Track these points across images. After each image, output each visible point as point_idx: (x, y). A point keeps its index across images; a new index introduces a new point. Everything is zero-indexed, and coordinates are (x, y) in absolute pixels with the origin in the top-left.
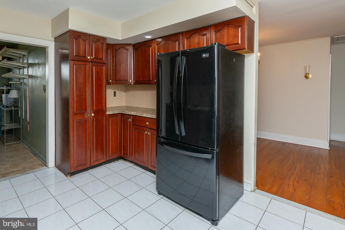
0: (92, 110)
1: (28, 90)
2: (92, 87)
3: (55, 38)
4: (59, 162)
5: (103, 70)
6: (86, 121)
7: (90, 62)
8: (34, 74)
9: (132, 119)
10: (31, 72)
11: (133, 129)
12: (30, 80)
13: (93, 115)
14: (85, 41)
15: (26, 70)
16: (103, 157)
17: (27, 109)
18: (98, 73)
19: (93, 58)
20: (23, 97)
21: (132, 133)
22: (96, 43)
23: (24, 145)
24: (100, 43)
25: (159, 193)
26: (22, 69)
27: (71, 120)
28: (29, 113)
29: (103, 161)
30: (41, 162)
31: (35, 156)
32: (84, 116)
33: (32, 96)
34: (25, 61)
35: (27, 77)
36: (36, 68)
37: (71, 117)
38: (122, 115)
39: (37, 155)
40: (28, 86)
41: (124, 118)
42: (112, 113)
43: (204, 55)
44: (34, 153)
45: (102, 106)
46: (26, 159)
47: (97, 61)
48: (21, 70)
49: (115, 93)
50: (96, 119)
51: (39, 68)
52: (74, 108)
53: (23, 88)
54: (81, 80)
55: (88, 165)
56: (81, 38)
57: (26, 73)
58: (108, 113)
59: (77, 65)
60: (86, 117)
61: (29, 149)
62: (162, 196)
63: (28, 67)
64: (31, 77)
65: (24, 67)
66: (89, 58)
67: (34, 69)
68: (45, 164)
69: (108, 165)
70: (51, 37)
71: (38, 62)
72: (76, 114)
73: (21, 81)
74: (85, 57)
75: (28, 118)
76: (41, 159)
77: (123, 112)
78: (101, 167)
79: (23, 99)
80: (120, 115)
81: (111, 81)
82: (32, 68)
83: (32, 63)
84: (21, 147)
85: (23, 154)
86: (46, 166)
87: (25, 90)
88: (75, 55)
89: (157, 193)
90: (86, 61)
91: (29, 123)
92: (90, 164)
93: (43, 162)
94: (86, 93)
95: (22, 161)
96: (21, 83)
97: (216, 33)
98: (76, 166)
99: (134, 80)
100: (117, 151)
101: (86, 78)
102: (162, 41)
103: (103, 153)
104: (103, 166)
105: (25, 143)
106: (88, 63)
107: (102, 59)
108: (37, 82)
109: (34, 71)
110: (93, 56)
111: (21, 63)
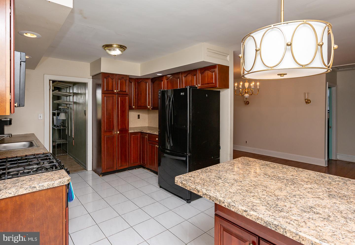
0: (118, 129)
1: (73, 113)
2: (118, 112)
3: (92, 76)
4: (95, 167)
5: (126, 99)
6: (113, 137)
7: (117, 94)
8: (78, 102)
9: (148, 136)
10: (75, 99)
11: (149, 144)
12: (75, 106)
13: (118, 132)
14: (112, 79)
15: (71, 97)
16: (126, 164)
17: (72, 128)
18: (122, 102)
19: (119, 91)
20: (69, 119)
21: (148, 147)
22: (121, 80)
23: (70, 156)
24: (124, 80)
25: (161, 187)
26: (68, 96)
27: (102, 136)
28: (74, 131)
29: (126, 167)
30: (82, 168)
31: (78, 163)
32: (112, 133)
33: (76, 119)
34: (71, 91)
35: (73, 103)
36: (79, 97)
37: (102, 133)
38: (142, 133)
39: (80, 163)
40: (73, 110)
41: (143, 135)
42: (133, 132)
43: (182, 94)
44: (78, 162)
45: (126, 126)
46: (72, 165)
47: (121, 93)
48: (68, 98)
49: (139, 116)
50: (120, 136)
51: (81, 97)
52: (105, 128)
53: (69, 112)
54: (110, 107)
55: (115, 169)
56: (110, 78)
57: (71, 100)
58: (130, 131)
59: (107, 97)
60: (113, 134)
61: (74, 159)
62: (161, 189)
63: (73, 96)
64: (75, 103)
65: (70, 96)
66: (115, 91)
67: (77, 97)
68: (85, 168)
69: (130, 171)
70: (90, 75)
71: (81, 92)
72: (107, 132)
73: (68, 106)
74: (113, 90)
75: (73, 135)
76: (83, 165)
77: (142, 131)
78: (125, 172)
79: (69, 120)
80: (140, 133)
81: (134, 107)
82: (76, 96)
83: (77, 92)
84: (68, 158)
85: (70, 162)
86: (86, 170)
87: (71, 114)
88: (106, 90)
89: (159, 187)
90: (114, 93)
91: (74, 139)
92: (116, 169)
93: (84, 167)
94: (113, 116)
95: (69, 167)
96: (68, 108)
97: (201, 74)
98: (106, 169)
99: (152, 107)
100: (138, 161)
101: (113, 106)
102: (171, 77)
103: (126, 161)
104: (126, 171)
105: (70, 155)
106: (115, 95)
107: (126, 91)
108: (80, 108)
109: (78, 99)
110: (118, 90)
111: (68, 93)
